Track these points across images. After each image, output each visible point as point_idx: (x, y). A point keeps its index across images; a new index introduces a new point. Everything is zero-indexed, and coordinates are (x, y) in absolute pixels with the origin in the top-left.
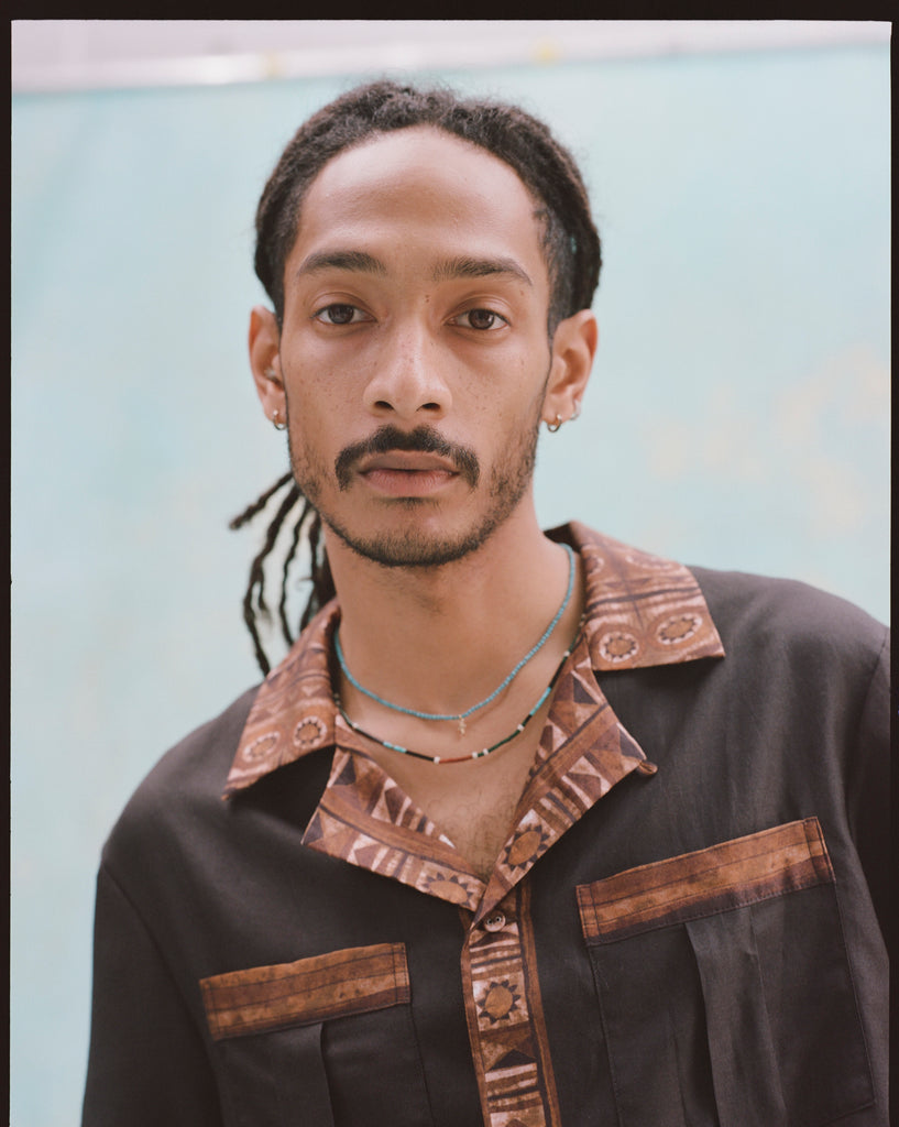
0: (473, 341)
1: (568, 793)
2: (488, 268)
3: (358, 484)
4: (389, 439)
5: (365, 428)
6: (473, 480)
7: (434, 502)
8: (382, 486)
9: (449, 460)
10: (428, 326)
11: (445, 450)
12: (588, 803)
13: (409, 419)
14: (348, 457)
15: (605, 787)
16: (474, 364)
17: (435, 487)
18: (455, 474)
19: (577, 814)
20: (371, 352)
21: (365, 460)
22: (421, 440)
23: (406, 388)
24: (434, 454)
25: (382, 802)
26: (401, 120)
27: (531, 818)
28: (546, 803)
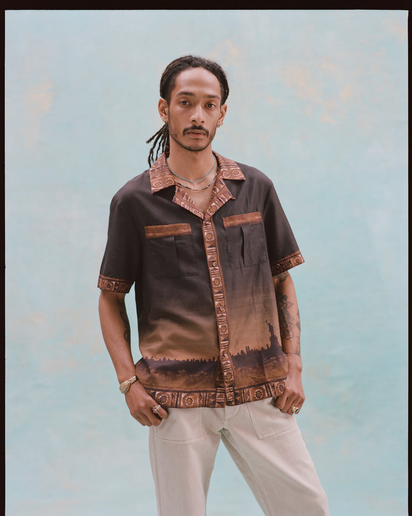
0: (209, 109)
1: (220, 200)
2: (213, 97)
3: (187, 135)
4: (194, 127)
5: (190, 125)
6: (208, 136)
7: (201, 139)
8: (192, 136)
9: (204, 132)
10: (202, 106)
11: (204, 130)
12: (224, 203)
13: (199, 124)
14: (185, 130)
15: (227, 200)
16: (208, 113)
17: (201, 137)
18: (205, 135)
19: (222, 205)
20: (191, 110)
21: (190, 131)
22: (200, 128)
23: (199, 118)
24: (202, 131)
25: (185, 196)
26: (196, 66)
27: (214, 204)
28: (217, 202)
